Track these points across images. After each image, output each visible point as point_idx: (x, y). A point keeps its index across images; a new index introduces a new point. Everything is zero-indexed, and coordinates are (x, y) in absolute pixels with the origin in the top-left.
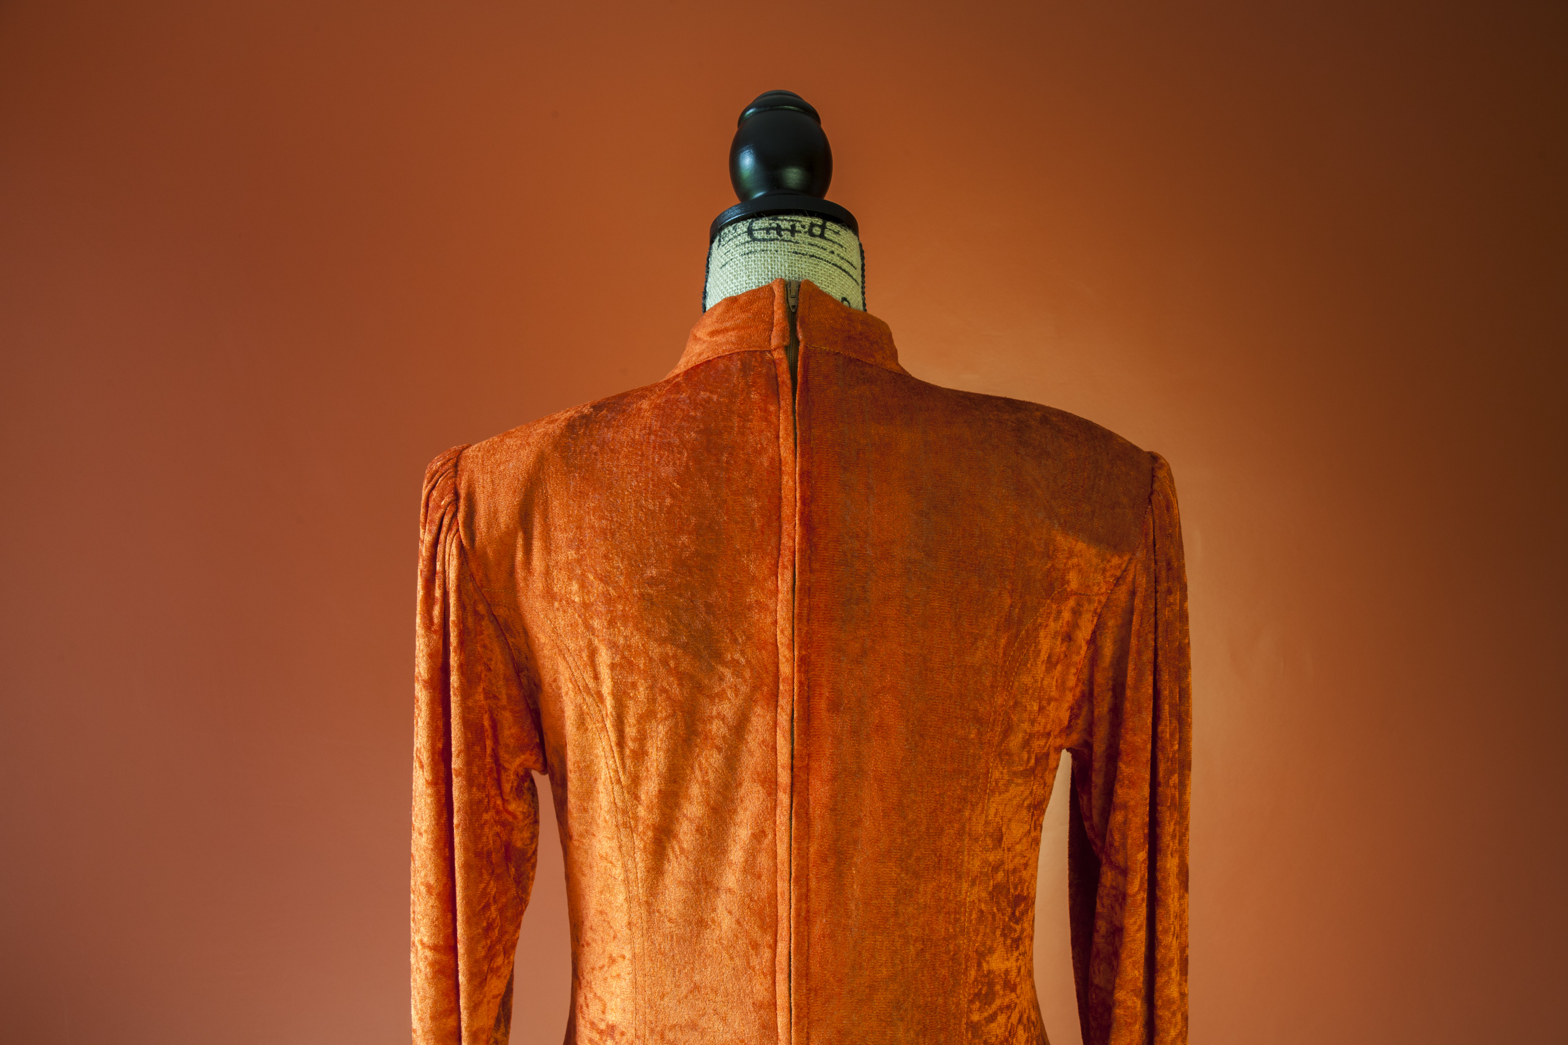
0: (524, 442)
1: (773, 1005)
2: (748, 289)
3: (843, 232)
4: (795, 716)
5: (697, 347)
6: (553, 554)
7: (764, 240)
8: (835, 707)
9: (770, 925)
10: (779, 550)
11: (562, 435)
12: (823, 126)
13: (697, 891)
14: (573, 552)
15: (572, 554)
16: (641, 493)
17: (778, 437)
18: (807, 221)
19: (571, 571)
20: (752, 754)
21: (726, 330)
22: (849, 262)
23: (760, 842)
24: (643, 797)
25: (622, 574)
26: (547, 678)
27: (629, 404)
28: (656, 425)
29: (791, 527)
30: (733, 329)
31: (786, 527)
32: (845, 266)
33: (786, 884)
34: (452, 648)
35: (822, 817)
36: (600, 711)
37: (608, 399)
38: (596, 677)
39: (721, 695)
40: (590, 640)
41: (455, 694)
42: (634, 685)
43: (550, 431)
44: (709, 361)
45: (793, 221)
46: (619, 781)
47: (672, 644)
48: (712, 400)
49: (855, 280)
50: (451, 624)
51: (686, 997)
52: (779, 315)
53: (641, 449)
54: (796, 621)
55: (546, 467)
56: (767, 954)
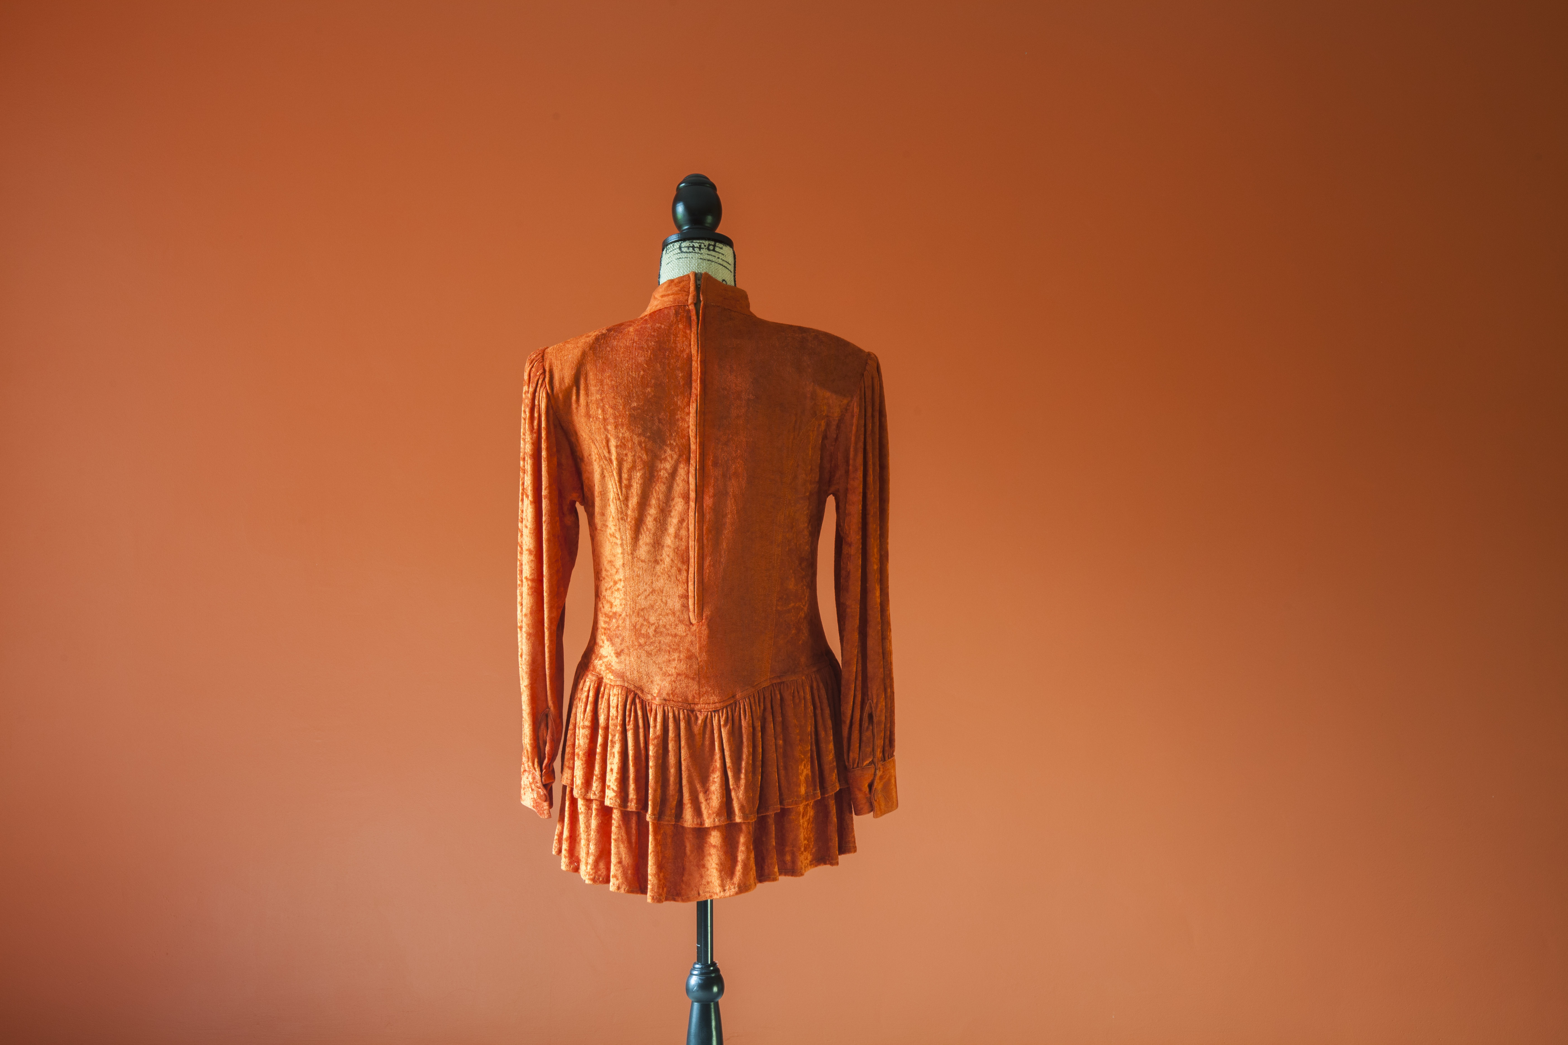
0: (575, 346)
1: (687, 597)
2: (679, 276)
3: (724, 247)
4: (697, 468)
5: (655, 302)
6: (590, 397)
7: (686, 252)
8: (715, 464)
9: (686, 561)
10: (691, 394)
11: (594, 343)
12: (718, 192)
13: (654, 547)
14: (599, 396)
15: (598, 397)
16: (630, 369)
17: (690, 345)
18: (707, 243)
19: (598, 404)
20: (678, 485)
21: (668, 295)
22: (726, 262)
23: (682, 524)
24: (630, 506)
25: (621, 405)
26: (586, 454)
27: (624, 329)
28: (636, 339)
29: (696, 384)
30: (672, 294)
31: (694, 384)
32: (725, 264)
33: (693, 542)
34: (543, 440)
35: (709, 513)
36: (611, 467)
37: (614, 326)
38: (609, 452)
39: (665, 459)
40: (606, 435)
41: (544, 461)
42: (626, 455)
43: (588, 341)
44: (661, 309)
45: (700, 243)
46: (619, 499)
47: (643, 436)
48: (662, 327)
49: (730, 271)
50: (542, 429)
51: (649, 595)
52: (692, 289)
53: (630, 349)
54: (698, 426)
55: (586, 357)
56: (685, 574)
